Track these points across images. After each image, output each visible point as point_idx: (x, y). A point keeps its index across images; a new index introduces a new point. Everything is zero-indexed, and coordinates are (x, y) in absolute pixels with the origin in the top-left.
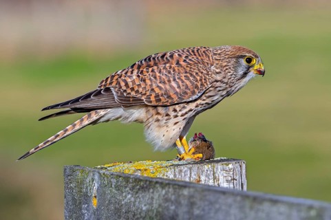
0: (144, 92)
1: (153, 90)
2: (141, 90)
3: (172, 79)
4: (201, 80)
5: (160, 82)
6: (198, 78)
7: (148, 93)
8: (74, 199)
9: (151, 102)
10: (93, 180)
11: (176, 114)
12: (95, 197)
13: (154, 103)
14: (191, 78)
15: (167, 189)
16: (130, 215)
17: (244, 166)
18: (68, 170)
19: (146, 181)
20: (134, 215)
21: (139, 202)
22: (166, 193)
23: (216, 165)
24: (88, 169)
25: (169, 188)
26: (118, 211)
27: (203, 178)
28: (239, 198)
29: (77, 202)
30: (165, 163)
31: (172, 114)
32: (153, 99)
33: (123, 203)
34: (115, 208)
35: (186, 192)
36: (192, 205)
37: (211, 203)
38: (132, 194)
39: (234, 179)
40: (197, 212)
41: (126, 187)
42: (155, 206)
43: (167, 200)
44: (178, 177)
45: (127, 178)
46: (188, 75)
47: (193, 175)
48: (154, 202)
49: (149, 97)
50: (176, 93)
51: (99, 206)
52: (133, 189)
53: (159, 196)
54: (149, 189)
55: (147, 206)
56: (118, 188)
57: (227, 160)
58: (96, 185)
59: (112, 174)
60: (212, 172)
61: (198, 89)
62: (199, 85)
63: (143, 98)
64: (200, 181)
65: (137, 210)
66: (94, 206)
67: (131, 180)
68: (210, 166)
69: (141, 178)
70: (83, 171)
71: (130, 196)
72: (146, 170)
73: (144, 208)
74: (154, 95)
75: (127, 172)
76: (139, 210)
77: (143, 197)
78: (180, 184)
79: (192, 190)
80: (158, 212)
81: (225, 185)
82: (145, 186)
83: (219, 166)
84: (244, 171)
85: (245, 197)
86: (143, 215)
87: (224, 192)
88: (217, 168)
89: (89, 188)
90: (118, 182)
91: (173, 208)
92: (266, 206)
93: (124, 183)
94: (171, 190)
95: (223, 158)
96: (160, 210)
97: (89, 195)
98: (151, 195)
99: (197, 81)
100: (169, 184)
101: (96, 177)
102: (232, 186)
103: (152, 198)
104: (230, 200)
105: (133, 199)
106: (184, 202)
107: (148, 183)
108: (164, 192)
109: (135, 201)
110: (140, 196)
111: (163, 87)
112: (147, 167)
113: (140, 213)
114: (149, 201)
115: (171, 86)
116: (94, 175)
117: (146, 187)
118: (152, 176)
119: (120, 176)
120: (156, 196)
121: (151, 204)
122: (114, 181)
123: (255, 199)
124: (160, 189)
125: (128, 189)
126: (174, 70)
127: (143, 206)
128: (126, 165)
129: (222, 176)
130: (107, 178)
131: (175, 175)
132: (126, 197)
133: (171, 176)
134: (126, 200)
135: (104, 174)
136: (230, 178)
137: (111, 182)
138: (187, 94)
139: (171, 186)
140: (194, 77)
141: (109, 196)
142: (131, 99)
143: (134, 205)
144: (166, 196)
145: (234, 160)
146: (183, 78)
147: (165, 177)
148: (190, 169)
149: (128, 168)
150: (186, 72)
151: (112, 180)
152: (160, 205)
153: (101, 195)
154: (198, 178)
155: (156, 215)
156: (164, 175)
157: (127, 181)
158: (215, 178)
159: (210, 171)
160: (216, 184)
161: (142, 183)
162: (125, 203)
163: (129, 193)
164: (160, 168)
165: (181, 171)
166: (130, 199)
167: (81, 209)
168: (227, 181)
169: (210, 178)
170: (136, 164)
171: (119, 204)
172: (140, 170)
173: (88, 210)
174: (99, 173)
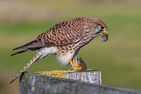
0: (55, 40)
1: (59, 39)
2: (54, 39)
3: (67, 33)
4: (80, 33)
5: (62, 35)
6: (79, 32)
7: (57, 40)
8: (24, 87)
9: (58, 44)
10: (33, 78)
11: (71, 48)
12: (34, 86)
13: (60, 45)
14: (76, 32)
15: (66, 83)
17: (100, 73)
19: (57, 79)
21: (53, 89)
22: (65, 85)
23: (88, 72)
24: (30, 73)
25: (67, 83)
27: (82, 78)
28: (98, 88)
29: (25, 89)
30: (65, 72)
32: (59, 42)
33: (46, 89)
34: (43, 92)
35: (74, 85)
37: (86, 90)
38: (50, 85)
39: (96, 79)
41: (47, 82)
42: (60, 90)
43: (66, 88)
44: (71, 78)
45: (48, 78)
46: (74, 31)
47: (77, 77)
48: (60, 89)
49: (57, 42)
50: (69, 39)
51: (35, 90)
52: (50, 83)
53: (62, 86)
54: (58, 83)
55: (57, 91)
56: (44, 82)
58: (34, 81)
59: (41, 76)
63: (55, 43)
64: (80, 80)
66: (33, 91)
67: (50, 79)
68: (85, 73)
69: (54, 78)
70: (28, 74)
71: (49, 86)
72: (56, 74)
73: (55, 92)
74: (59, 41)
75: (48, 75)
76: (53, 93)
77: (55, 87)
78: (72, 81)
79: (77, 84)
81: (92, 82)
82: (56, 81)
83: (89, 73)
84: (100, 76)
85: (101, 87)
87: (91, 85)
88: (88, 74)
89: (31, 82)
90: (44, 79)
91: (68, 92)
92: (110, 92)
93: (47, 80)
94: (67, 84)
95: (91, 70)
96: (63, 92)
97: (31, 85)
98: (59, 85)
99: (78, 33)
100: (67, 81)
101: (34, 77)
102: (95, 82)
103: (59, 87)
104: (94, 89)
105: (50, 88)
106: (73, 89)
107: (57, 80)
108: (64, 84)
109: (51, 88)
110: (54, 86)
111: (63, 37)
114: (58, 89)
115: (67, 36)
116: (33, 76)
117: (56, 82)
118: (59, 77)
119: (45, 77)
120: (61, 86)
121: (59, 90)
123: (105, 88)
124: (62, 83)
125: (48, 83)
127: (55, 90)
128: (48, 72)
129: (91, 78)
130: (39, 78)
131: (69, 77)
132: (47, 86)
133: (68, 78)
134: (47, 88)
135: (38, 76)
136: (94, 79)
138: (74, 39)
139: (68, 82)
140: (77, 31)
141: (40, 86)
142: (50, 43)
143: (51, 90)
144: (65, 86)
145: (96, 70)
146: (72, 32)
147: (65, 78)
148: (76, 74)
149: (48, 73)
150: (73, 30)
151: (41, 79)
152: (62, 90)
153: (36, 85)
154: (80, 78)
156: (64, 77)
157: (48, 79)
158: (87, 79)
159: (85, 75)
160: (88, 81)
161: (55, 80)
162: (47, 89)
163: (49, 85)
164: (63, 73)
165: (72, 75)
166: (49, 87)
167: (27, 91)
168: (93, 80)
169: (85, 78)
170: (52, 71)
171: (44, 90)
172: (54, 74)
173: (30, 92)
174: (35, 75)
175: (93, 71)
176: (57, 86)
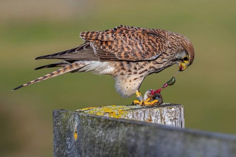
0: (116, 50)
1: (123, 48)
2: (113, 47)
3: (138, 43)
4: (159, 46)
5: (129, 44)
6: (158, 44)
7: (119, 51)
8: (60, 133)
9: (121, 57)
10: (74, 120)
12: (76, 132)
13: (123, 58)
14: (153, 44)
16: (102, 146)
17: (182, 109)
18: (55, 113)
19: (114, 121)
20: (105, 146)
21: (108, 137)
22: (129, 130)
23: (162, 108)
24: (70, 112)
25: (130, 126)
26: (92, 142)
27: (153, 118)
29: (62, 136)
30: (126, 108)
31: (133, 71)
32: (123, 55)
33: (96, 136)
34: (91, 140)
35: (143, 129)
36: (147, 138)
37: (162, 138)
38: (103, 131)
39: (175, 119)
40: (151, 143)
41: (98, 125)
42: (120, 139)
43: (129, 135)
44: (136, 118)
45: (99, 119)
46: (151, 41)
47: (146, 116)
48: (120, 136)
49: (120, 54)
50: (140, 53)
51: (78, 139)
52: (103, 127)
53: (123, 132)
54: (116, 127)
55: (114, 139)
56: (92, 126)
57: (170, 105)
58: (77, 123)
59: (88, 116)
60: (160, 114)
61: (156, 52)
62: (157, 49)
63: (116, 54)
64: (151, 120)
65: (107, 142)
66: (75, 139)
67: (102, 120)
68: (158, 109)
69: (110, 119)
70: (67, 114)
71: (101, 132)
72: (112, 113)
73: (112, 141)
75: (98, 114)
76: (108, 142)
77: (111, 133)
78: (139, 123)
79: (147, 128)
80: (122, 143)
81: (169, 123)
82: (113, 124)
83: (165, 109)
84: (182, 113)
86: (111, 145)
87: (170, 129)
88: (164, 111)
89: (71, 126)
90: (92, 121)
91: (133, 140)
93: (97, 122)
94: (132, 128)
95: (167, 103)
96: (124, 142)
97: (72, 131)
98: (117, 131)
99: (156, 46)
100: (130, 123)
101: (77, 118)
102: (174, 123)
103: (118, 134)
104: (176, 135)
105: (103, 134)
106: (141, 136)
107: (114, 122)
108: (126, 129)
109: (105, 136)
110: (109, 132)
111: (131, 48)
112: (113, 111)
113: (109, 144)
114: (116, 136)
115: (137, 48)
116: (75, 116)
117: (114, 126)
118: (117, 117)
119: (94, 118)
120: (121, 132)
121: (117, 138)
122: (90, 121)
124: (123, 127)
125: (100, 127)
126: (140, 37)
127: (111, 139)
128: (98, 109)
129: (167, 117)
130: (85, 119)
131: (133, 117)
132: (98, 132)
133: (131, 117)
134: (98, 135)
135: (82, 116)
136: (173, 118)
137: (87, 121)
138: (148, 54)
139: (132, 125)
140: (155, 43)
141: (86, 132)
142: (107, 54)
143: (105, 138)
144: (128, 132)
145: (175, 105)
146: (147, 43)
147: (126, 118)
148: (144, 112)
149: (99, 111)
150: (149, 40)
151: (88, 120)
152: (124, 139)
153: (80, 131)
154: (149, 118)
155: (121, 146)
156: (125, 116)
157: (100, 121)
158: (162, 118)
159: (159, 113)
160: (163, 122)
161: (110, 123)
162: (98, 137)
163: (101, 130)
164: (122, 111)
165: (137, 113)
166: (101, 134)
167: (65, 141)
168: (171, 120)
169: (159, 118)
170: (105, 108)
171: (93, 137)
172: (108, 113)
173: (71, 142)
174: (79, 115)
175: (171, 105)
176: (115, 132)
